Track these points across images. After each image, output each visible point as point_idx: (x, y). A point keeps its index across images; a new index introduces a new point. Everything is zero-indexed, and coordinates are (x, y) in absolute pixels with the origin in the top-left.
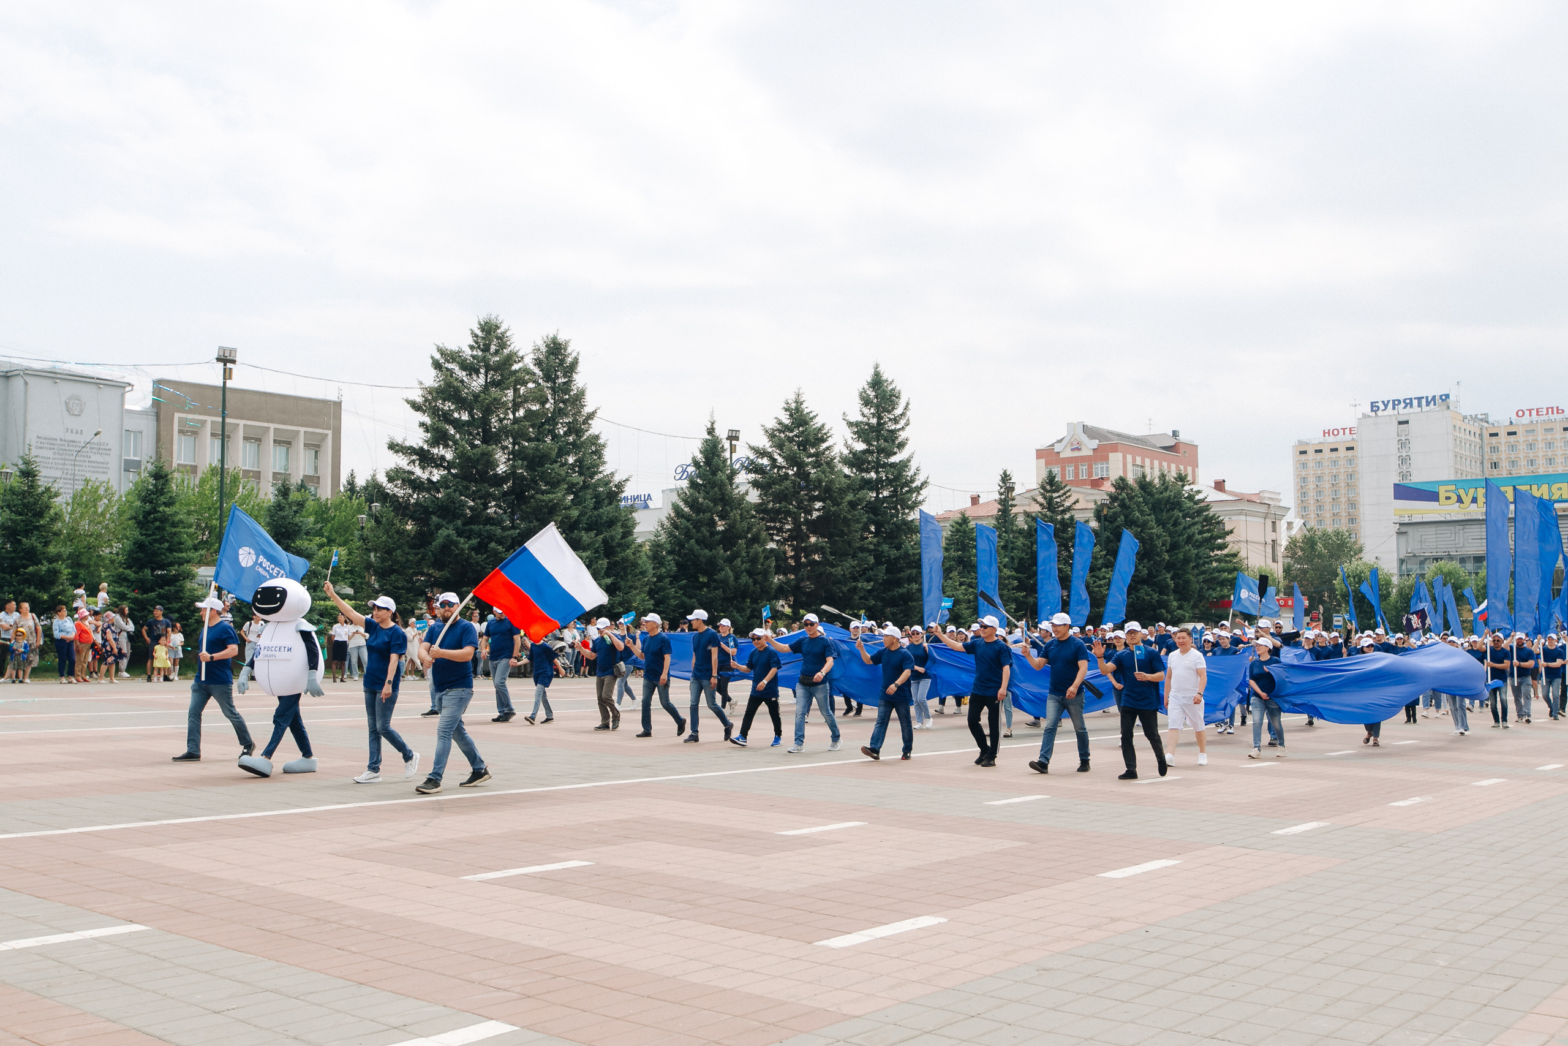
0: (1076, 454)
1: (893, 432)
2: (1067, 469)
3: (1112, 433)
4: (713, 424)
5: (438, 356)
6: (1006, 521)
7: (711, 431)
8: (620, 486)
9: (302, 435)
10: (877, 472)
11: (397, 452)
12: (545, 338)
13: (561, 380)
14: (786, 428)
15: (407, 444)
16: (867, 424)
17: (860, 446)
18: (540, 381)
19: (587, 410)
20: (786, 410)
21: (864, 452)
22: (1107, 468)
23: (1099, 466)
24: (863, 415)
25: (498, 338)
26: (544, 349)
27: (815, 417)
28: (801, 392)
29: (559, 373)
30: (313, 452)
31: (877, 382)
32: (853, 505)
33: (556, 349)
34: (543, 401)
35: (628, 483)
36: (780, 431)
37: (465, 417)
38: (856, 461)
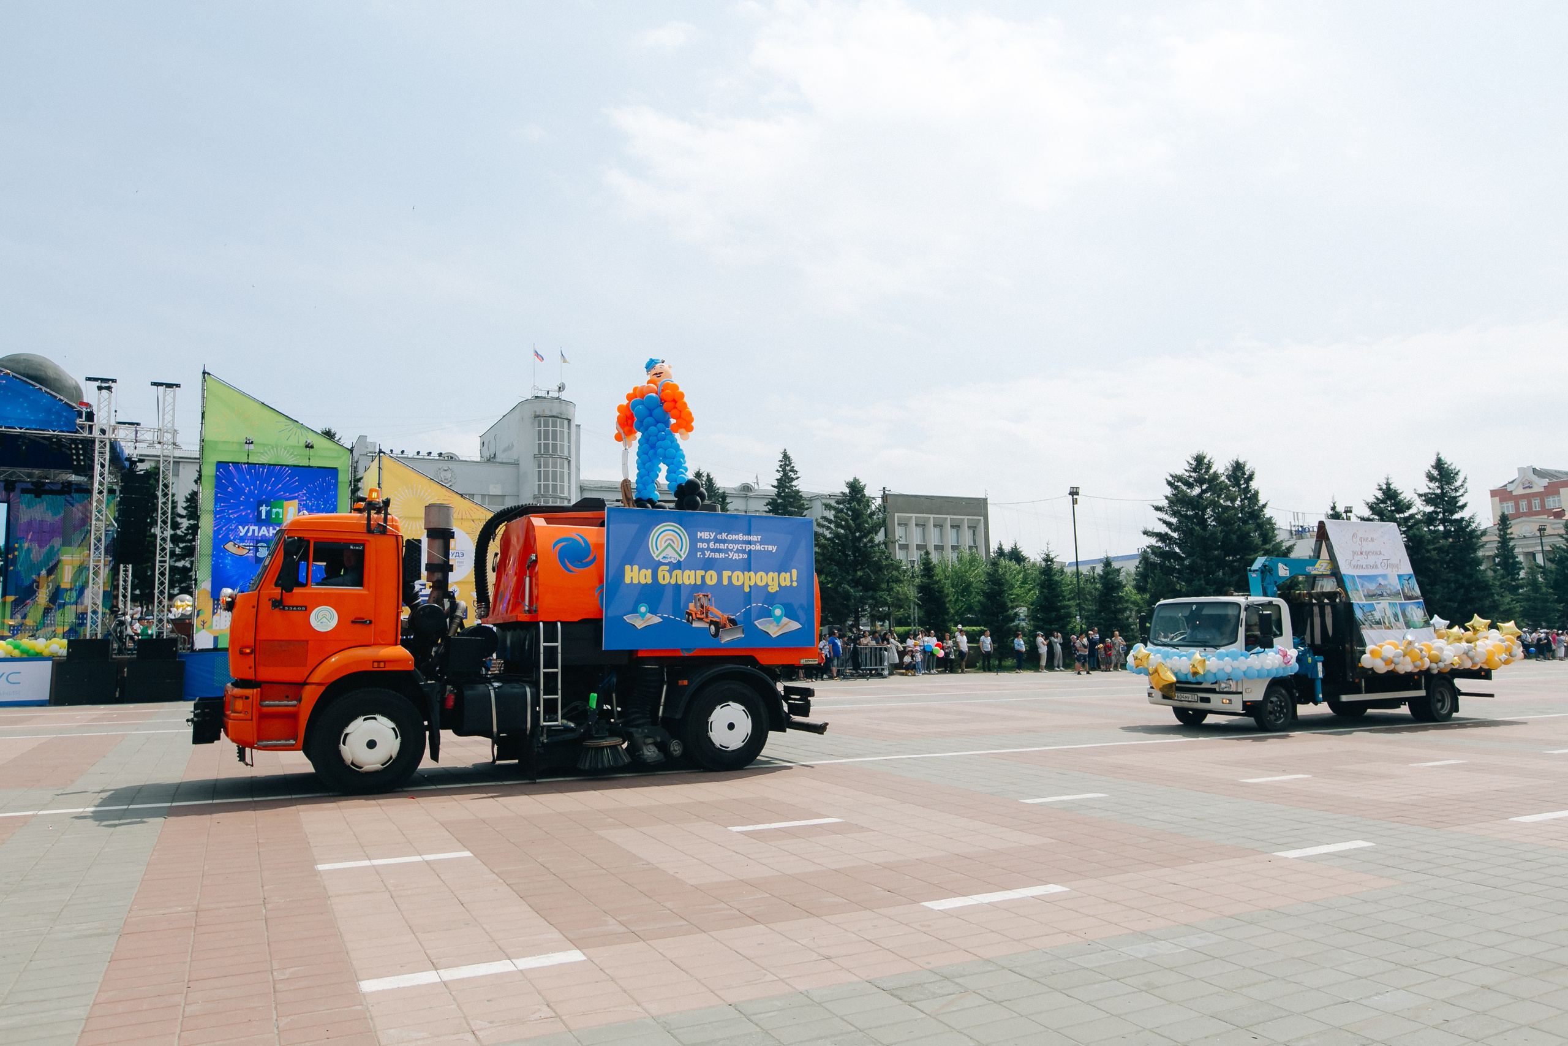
0: (1528, 491)
1: (1455, 497)
2: (1520, 503)
3: (1559, 472)
4: (1334, 504)
5: (1170, 479)
6: (1505, 550)
7: (1333, 508)
8: (1290, 549)
9: (966, 521)
10: (1445, 527)
11: (1150, 536)
12: (1232, 463)
13: (1243, 486)
14: (1383, 502)
15: (1155, 531)
16: (1434, 494)
17: (1430, 509)
18: (1230, 488)
19: (1262, 502)
20: (1379, 490)
21: (1433, 512)
22: (1560, 501)
23: (1551, 499)
24: (1429, 488)
25: (1206, 464)
26: (1230, 469)
27: (1401, 493)
28: (1389, 477)
29: (1242, 482)
30: (972, 531)
31: (1439, 465)
32: (1440, 550)
33: (1238, 467)
34: (1233, 500)
35: (1295, 547)
36: (1375, 503)
37: (1190, 513)
38: (1430, 519)
